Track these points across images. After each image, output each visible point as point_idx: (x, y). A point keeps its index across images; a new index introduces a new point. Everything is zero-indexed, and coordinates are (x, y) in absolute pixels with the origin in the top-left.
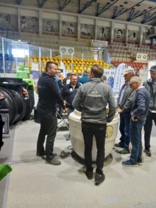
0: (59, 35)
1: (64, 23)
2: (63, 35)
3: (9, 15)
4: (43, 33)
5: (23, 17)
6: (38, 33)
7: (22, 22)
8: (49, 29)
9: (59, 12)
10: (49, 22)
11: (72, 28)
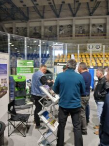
0: (89, 36)
1: (94, 25)
2: (92, 35)
3: (51, 27)
4: (76, 36)
5: (61, 26)
6: (71, 36)
7: (60, 30)
8: (81, 32)
9: (89, 17)
10: (81, 26)
11: (102, 29)
